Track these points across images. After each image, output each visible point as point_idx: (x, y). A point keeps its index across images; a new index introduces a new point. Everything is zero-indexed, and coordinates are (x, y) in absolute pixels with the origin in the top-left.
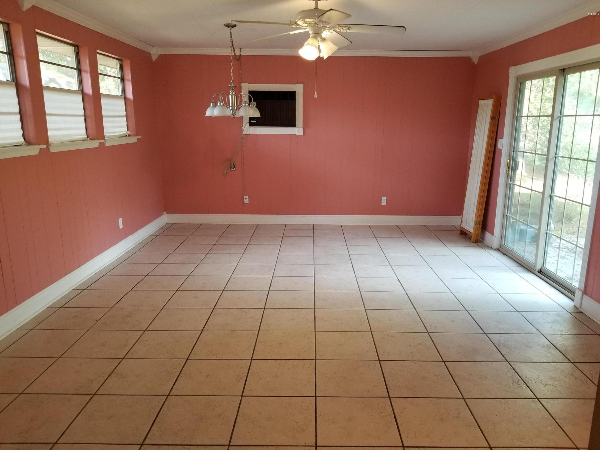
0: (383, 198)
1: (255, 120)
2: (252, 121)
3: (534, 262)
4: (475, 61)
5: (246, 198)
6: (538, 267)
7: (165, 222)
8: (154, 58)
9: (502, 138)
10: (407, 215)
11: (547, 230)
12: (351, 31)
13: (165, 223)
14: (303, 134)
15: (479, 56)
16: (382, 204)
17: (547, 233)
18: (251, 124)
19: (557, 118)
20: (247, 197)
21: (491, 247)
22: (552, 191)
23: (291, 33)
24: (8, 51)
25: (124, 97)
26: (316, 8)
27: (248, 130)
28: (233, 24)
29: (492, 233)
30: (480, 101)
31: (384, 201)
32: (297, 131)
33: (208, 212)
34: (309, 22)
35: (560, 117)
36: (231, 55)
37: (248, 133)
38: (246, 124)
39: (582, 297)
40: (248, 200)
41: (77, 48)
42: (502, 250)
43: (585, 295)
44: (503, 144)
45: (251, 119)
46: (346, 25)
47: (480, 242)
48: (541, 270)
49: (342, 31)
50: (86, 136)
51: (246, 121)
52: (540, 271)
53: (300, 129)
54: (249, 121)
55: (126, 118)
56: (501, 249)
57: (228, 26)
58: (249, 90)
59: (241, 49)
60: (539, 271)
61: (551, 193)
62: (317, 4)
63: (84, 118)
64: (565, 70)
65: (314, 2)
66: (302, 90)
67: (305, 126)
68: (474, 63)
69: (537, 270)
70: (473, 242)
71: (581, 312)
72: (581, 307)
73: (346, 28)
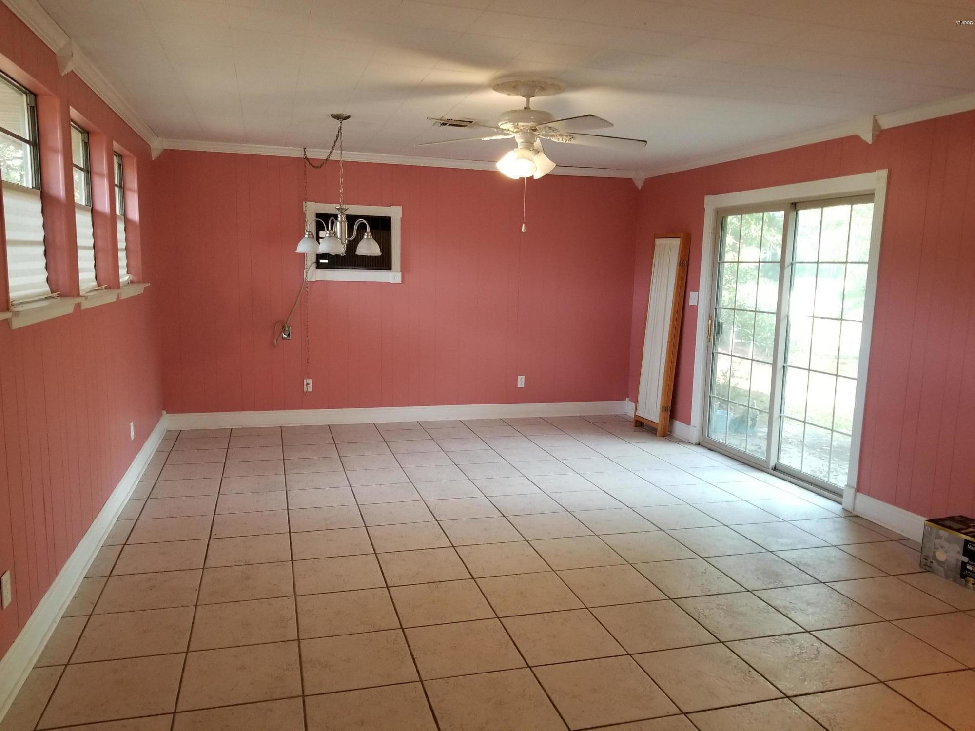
0: (519, 377)
1: (326, 259)
2: (321, 261)
3: (764, 458)
4: (639, 184)
5: (308, 384)
6: (772, 463)
7: (165, 429)
8: (154, 155)
9: (697, 290)
10: (554, 401)
11: (781, 413)
12: (573, 142)
13: (166, 431)
14: (401, 282)
15: (645, 178)
16: (519, 386)
17: (780, 417)
18: (319, 266)
19: (789, 265)
20: (310, 381)
21: (687, 441)
22: (785, 361)
23: (486, 139)
24: (31, 140)
25: (123, 217)
26: (527, 108)
27: (314, 275)
28: (346, 115)
29: (688, 422)
30: (656, 239)
31: (521, 381)
32: (393, 277)
33: (243, 409)
34: (523, 126)
35: (792, 264)
36: (341, 162)
37: (313, 280)
38: (311, 266)
39: (855, 496)
40: (310, 386)
41: (86, 135)
42: (706, 444)
43: (858, 493)
44: (698, 299)
45: (320, 256)
46: (570, 134)
47: (668, 435)
48: (775, 467)
49: (560, 141)
50: (95, 283)
51: (311, 260)
52: (775, 469)
53: (397, 273)
54: (315, 261)
55: (125, 253)
56: (702, 443)
57: (337, 117)
58: (318, 212)
59: (305, 149)
60: (773, 468)
61: (784, 363)
62: (528, 102)
63: (93, 251)
64: (797, 205)
65: (524, 99)
66: (400, 216)
67: (404, 270)
68: (636, 188)
69: (771, 468)
70: (660, 436)
71: (857, 516)
72: (854, 509)
73: (568, 138)
